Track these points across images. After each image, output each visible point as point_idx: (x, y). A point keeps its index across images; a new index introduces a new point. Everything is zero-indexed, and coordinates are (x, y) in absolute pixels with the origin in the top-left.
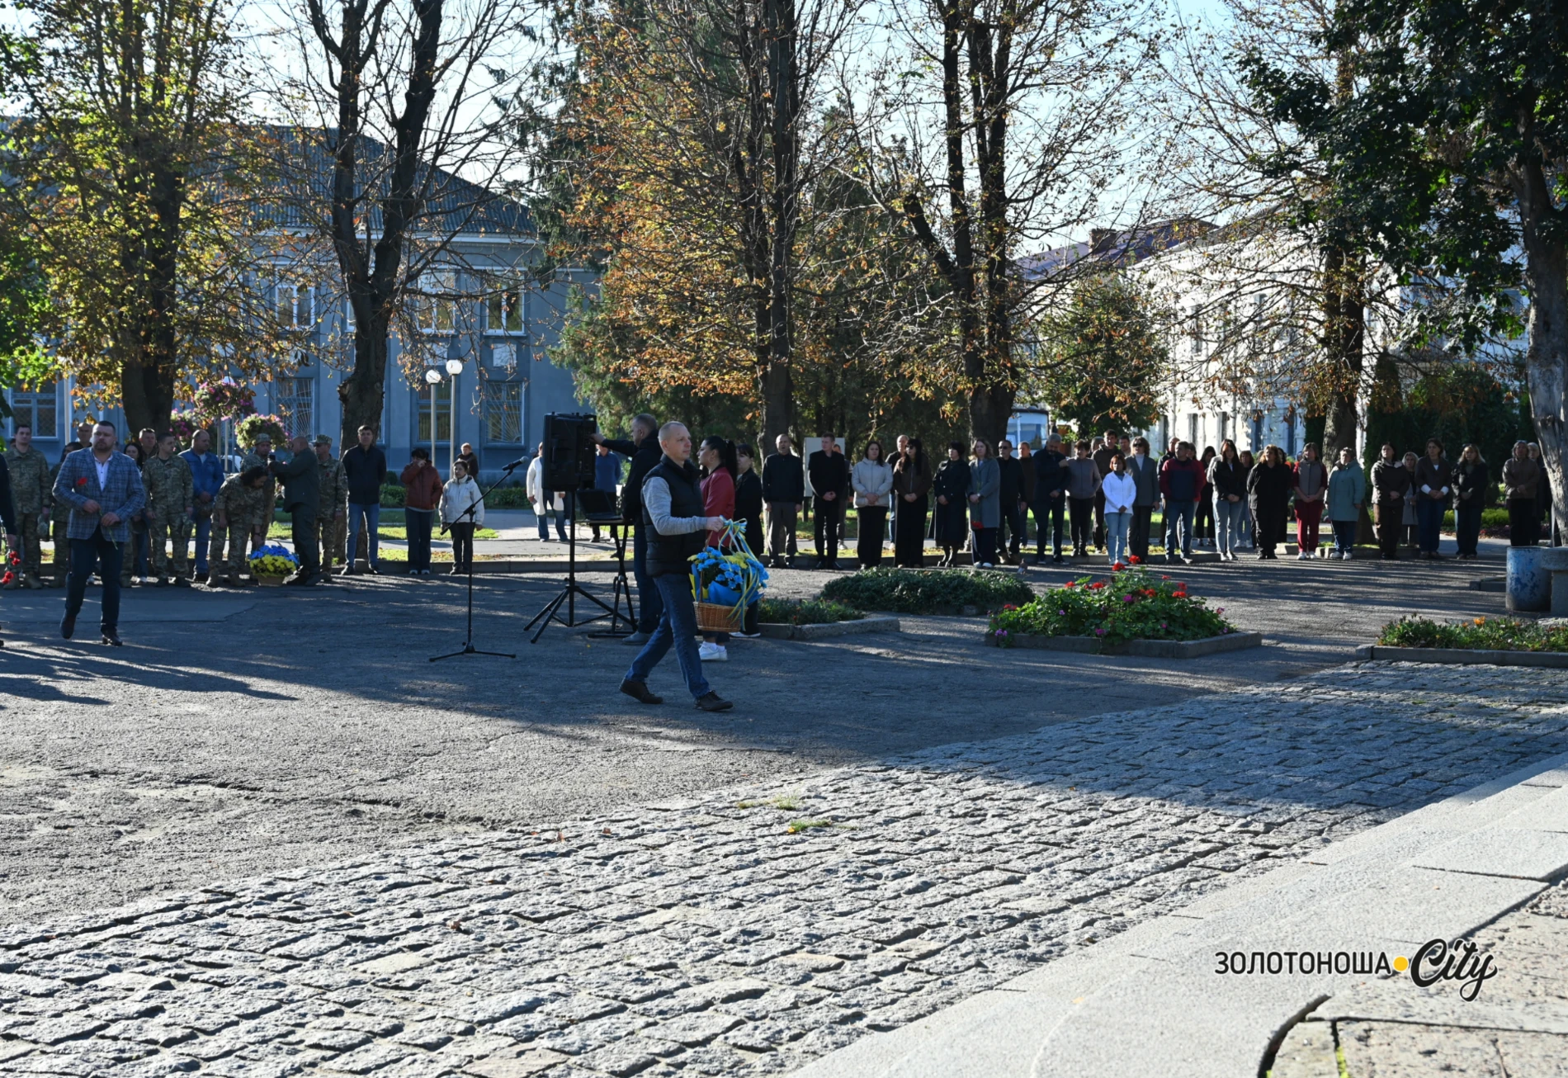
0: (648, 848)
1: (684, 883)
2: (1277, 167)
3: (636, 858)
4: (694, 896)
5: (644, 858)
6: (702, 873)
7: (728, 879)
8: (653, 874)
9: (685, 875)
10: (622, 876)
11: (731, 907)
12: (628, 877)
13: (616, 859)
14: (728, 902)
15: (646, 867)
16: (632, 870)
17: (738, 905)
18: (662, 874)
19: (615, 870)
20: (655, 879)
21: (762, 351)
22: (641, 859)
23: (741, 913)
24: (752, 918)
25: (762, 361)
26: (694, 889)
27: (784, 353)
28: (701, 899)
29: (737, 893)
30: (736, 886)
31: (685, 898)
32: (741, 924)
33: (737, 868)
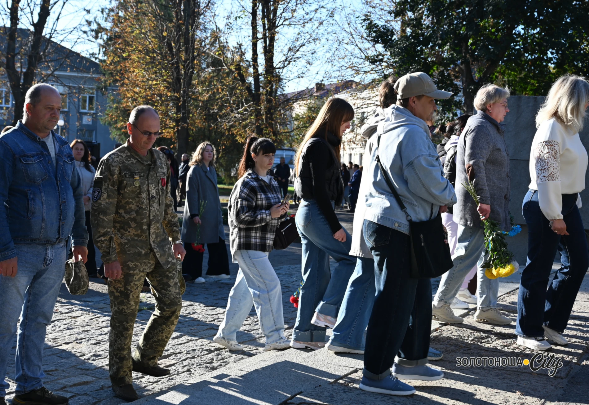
0: (71, 317)
1: (79, 334)
2: (373, 60)
3: (65, 322)
4: (81, 339)
5: (68, 322)
6: (89, 329)
7: (99, 332)
8: (68, 329)
9: (82, 329)
10: (54, 330)
11: (95, 344)
12: (56, 330)
13: (56, 322)
14: (95, 342)
15: (66, 326)
16: (60, 327)
17: (99, 343)
18: (72, 329)
19: (53, 327)
20: (68, 331)
21: (177, 121)
22: (66, 323)
23: (98, 346)
24: (101, 349)
25: (177, 125)
26: (82, 336)
27: (186, 122)
28: (83, 340)
29: (100, 338)
30: (101, 335)
31: (77, 339)
32: (96, 352)
33: (105, 327)
